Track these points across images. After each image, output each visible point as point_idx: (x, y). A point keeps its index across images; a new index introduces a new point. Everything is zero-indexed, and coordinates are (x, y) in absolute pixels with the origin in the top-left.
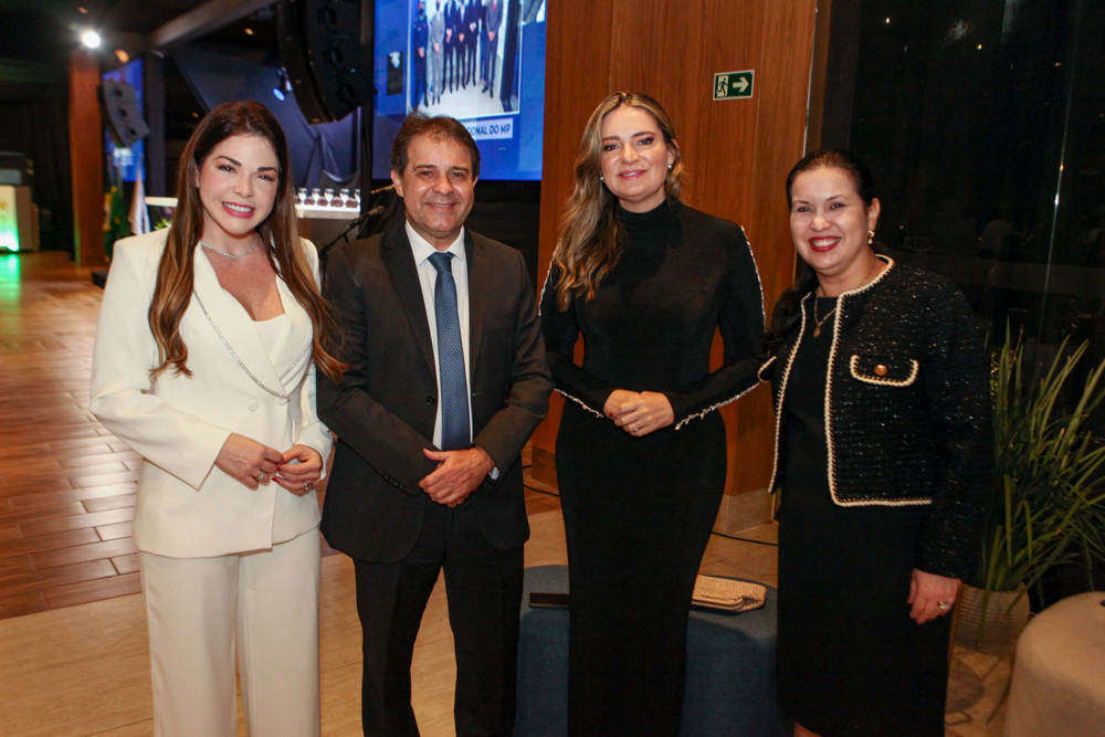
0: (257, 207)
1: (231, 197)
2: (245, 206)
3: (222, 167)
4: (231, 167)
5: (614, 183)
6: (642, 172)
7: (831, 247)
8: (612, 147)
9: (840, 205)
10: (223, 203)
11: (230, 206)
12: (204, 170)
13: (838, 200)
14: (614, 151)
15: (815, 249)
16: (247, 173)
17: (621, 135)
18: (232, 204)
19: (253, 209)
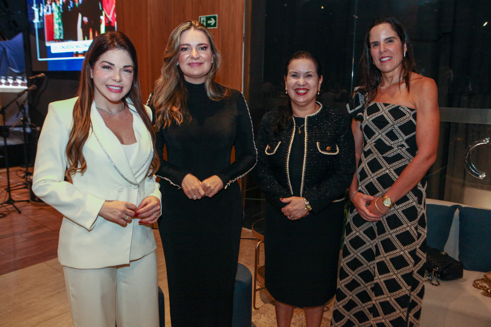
0: (124, 86)
1: (110, 82)
2: (118, 87)
3: (105, 67)
4: (109, 67)
5: (185, 68)
6: (201, 64)
7: (305, 94)
8: (186, 49)
9: (310, 76)
10: (106, 85)
11: (110, 87)
12: (95, 69)
13: (310, 73)
14: (186, 52)
15: (298, 94)
16: (118, 70)
17: (191, 43)
18: (111, 86)
19: (122, 88)
